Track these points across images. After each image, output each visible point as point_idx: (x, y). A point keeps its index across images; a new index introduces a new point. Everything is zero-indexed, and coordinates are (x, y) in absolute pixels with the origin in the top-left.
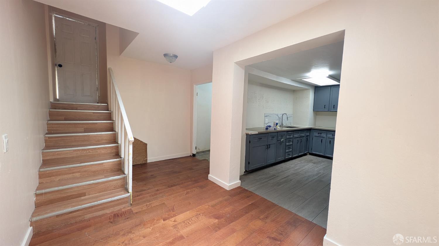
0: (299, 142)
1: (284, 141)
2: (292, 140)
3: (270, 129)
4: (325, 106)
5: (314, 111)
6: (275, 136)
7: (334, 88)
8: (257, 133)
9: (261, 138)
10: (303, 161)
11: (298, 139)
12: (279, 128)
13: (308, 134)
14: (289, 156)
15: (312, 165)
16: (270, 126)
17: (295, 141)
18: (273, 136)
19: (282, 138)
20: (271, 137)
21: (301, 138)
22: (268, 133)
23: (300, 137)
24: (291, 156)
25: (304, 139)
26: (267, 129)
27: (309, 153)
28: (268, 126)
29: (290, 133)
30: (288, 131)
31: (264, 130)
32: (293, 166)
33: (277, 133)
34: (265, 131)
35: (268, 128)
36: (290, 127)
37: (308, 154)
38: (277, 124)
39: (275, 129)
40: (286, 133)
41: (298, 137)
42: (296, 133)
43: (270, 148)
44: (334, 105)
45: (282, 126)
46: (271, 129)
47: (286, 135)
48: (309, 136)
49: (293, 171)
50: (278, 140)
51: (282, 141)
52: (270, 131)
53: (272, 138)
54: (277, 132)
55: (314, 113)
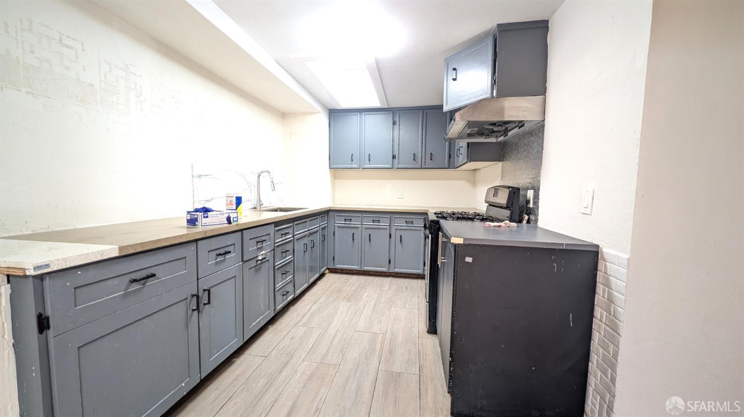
0: (309, 248)
1: (270, 257)
2: (289, 247)
3: (204, 220)
4: (353, 156)
5: (330, 168)
6: (231, 249)
7: (366, 116)
8: (116, 254)
9: (152, 271)
10: (322, 300)
11: (305, 240)
12: (246, 216)
13: (324, 224)
14: (287, 299)
15: (348, 310)
16: (206, 210)
17: (299, 246)
18: (222, 251)
19: (260, 249)
20: (214, 254)
21: (312, 238)
22: (196, 241)
23: (311, 234)
24: (292, 296)
25: (317, 238)
26: (192, 222)
27: (328, 269)
28: (197, 210)
29: (284, 226)
30: (277, 223)
31: (179, 230)
32: (301, 330)
33: (240, 233)
34: (184, 232)
35: (196, 220)
36: (282, 210)
37: (327, 271)
38: (239, 201)
39: (229, 219)
40: (271, 229)
41: (305, 236)
42: (300, 226)
43: (209, 303)
44: (370, 155)
45: (258, 208)
46: (213, 223)
47: (272, 235)
48: (326, 228)
49: (306, 363)
50: (245, 259)
51: (260, 258)
52: (206, 232)
53: (220, 259)
54: (242, 230)
55: (330, 171)
